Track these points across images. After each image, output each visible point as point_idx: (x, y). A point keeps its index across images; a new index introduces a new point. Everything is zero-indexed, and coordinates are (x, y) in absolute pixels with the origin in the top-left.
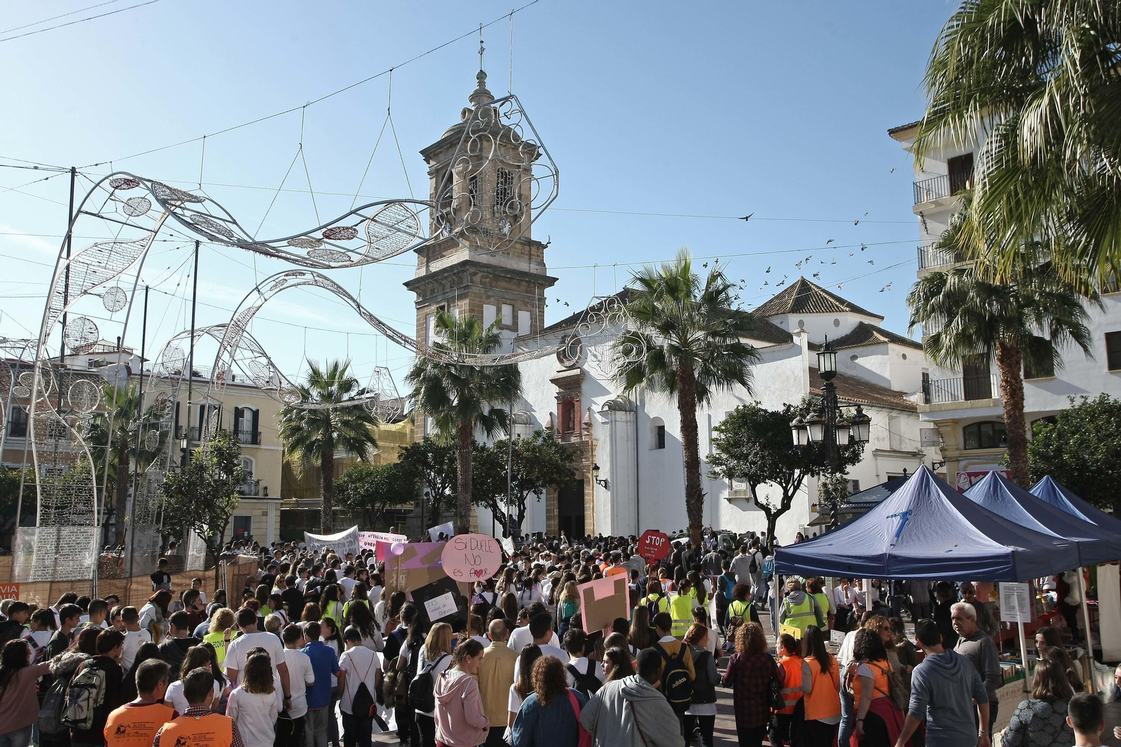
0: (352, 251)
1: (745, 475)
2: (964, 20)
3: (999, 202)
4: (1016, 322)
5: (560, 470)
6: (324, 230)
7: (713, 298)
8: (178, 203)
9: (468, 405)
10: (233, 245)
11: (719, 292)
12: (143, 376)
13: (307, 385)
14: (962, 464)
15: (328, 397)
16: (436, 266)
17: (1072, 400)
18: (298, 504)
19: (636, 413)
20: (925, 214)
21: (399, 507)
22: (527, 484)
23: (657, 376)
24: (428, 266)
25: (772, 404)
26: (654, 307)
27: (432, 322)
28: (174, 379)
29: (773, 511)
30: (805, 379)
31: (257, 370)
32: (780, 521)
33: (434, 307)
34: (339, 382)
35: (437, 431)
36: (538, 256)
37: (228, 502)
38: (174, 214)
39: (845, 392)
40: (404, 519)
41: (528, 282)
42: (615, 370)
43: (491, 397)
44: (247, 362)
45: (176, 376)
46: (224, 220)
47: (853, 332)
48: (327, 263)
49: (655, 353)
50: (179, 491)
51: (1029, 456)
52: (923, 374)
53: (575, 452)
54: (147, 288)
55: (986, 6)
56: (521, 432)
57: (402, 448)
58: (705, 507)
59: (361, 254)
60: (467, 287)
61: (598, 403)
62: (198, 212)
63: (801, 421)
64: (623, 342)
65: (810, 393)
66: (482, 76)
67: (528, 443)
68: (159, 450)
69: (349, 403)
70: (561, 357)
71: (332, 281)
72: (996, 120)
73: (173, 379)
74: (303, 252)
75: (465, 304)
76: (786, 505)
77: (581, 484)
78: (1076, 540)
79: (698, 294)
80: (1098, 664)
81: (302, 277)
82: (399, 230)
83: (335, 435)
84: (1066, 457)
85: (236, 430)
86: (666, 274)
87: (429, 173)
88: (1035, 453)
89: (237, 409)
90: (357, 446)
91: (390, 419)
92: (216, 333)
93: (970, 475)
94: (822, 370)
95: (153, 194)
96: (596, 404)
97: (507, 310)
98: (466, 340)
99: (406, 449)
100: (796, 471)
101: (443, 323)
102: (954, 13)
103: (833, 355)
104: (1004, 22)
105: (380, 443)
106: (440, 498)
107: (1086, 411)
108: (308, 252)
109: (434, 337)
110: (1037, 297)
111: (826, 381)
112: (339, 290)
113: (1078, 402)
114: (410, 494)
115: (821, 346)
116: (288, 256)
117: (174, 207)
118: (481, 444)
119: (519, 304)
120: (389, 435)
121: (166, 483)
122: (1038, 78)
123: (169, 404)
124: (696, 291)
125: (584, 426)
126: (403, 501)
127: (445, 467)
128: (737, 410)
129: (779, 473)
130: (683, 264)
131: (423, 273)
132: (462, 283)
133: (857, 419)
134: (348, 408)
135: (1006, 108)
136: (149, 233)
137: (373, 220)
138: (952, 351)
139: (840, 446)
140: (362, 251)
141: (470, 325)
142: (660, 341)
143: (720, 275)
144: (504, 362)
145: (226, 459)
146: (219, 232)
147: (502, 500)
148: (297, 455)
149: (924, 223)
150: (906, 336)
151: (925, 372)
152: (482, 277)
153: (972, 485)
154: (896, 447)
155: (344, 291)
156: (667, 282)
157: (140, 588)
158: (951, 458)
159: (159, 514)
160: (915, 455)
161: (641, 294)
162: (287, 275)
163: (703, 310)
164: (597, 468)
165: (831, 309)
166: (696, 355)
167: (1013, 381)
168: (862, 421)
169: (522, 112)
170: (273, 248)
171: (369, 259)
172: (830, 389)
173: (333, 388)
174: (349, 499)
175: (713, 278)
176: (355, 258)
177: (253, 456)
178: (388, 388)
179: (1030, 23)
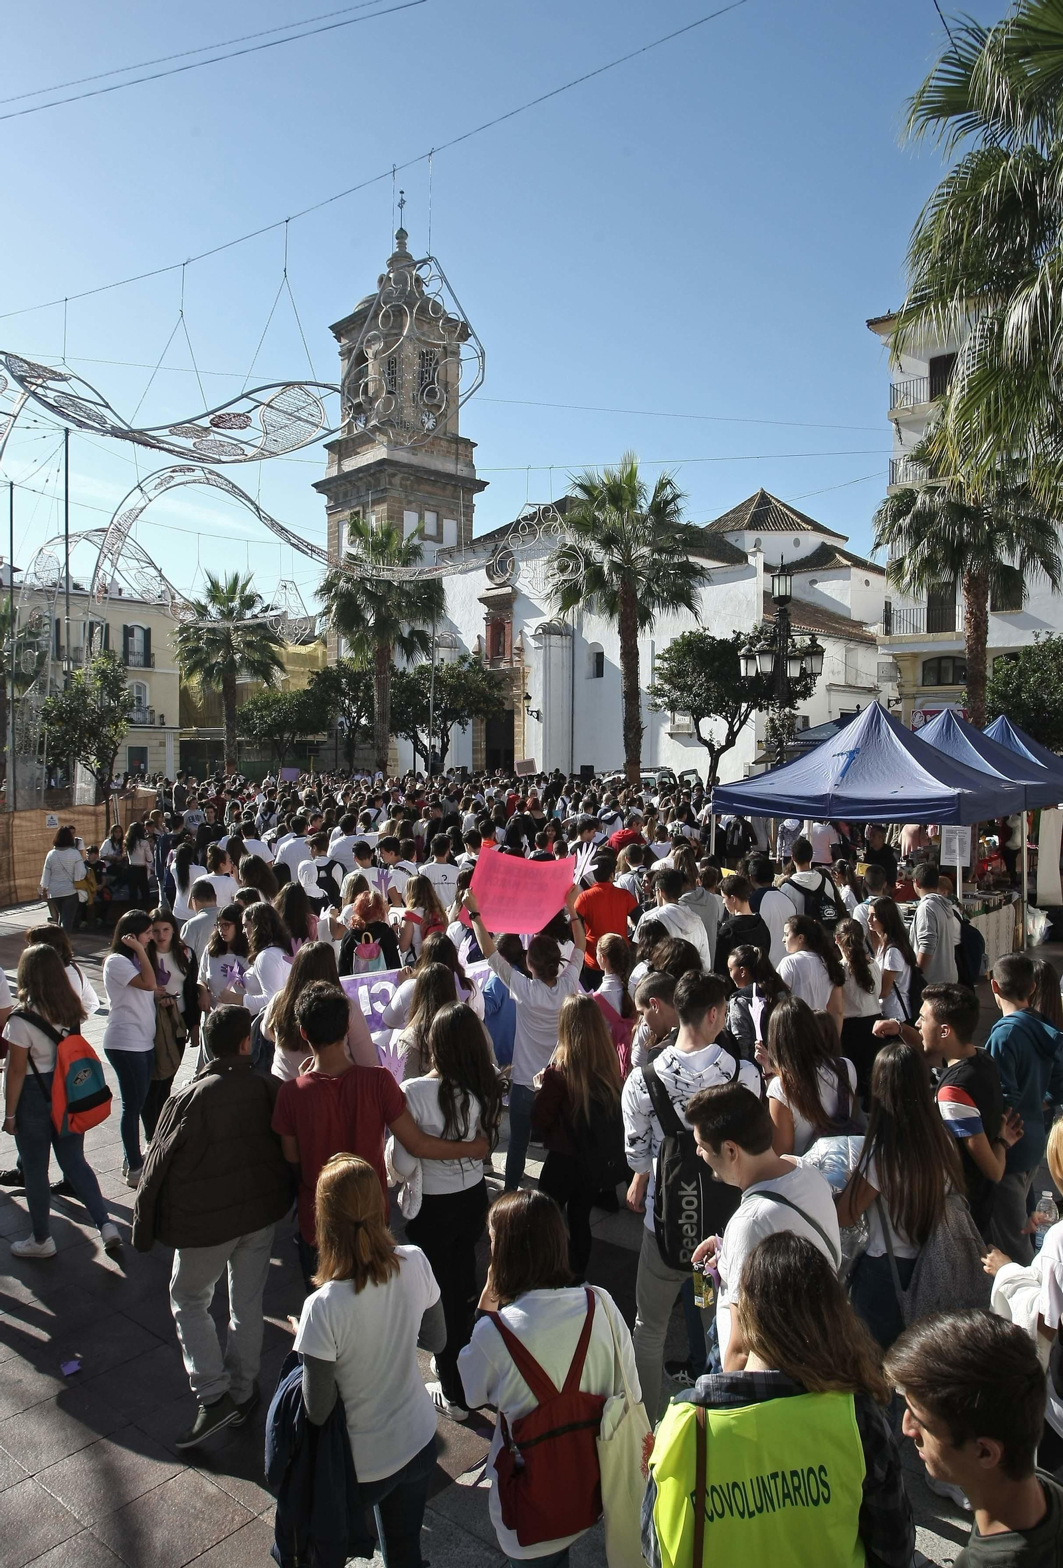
0: (245, 443)
1: (688, 708)
2: (955, 187)
3: (978, 409)
4: (988, 547)
5: (488, 700)
6: (212, 416)
7: (661, 508)
8: (40, 381)
9: (385, 625)
10: (107, 432)
11: (667, 503)
12: (13, 589)
13: (204, 601)
14: (919, 701)
15: (228, 615)
16: (350, 465)
17: (1037, 636)
18: (198, 733)
19: (573, 637)
20: (900, 421)
21: (310, 738)
22: (451, 714)
23: (597, 595)
24: (340, 465)
25: (721, 631)
26: (595, 518)
27: (346, 530)
28: (47, 592)
29: (717, 747)
30: (758, 604)
31: (145, 583)
32: (724, 758)
33: (347, 513)
34: (241, 597)
35: (351, 654)
36: (466, 456)
37: (115, 730)
38: (34, 394)
39: (802, 620)
40: (317, 751)
41: (455, 486)
42: (549, 588)
43: (412, 617)
44: (133, 572)
45: (54, 589)
46: (95, 403)
47: (814, 553)
48: (217, 457)
49: (594, 570)
50: (60, 718)
51: (989, 696)
52: (886, 602)
53: (504, 680)
54: (12, 484)
55: (981, 172)
56: (445, 657)
57: (312, 672)
58: (644, 742)
59: (256, 447)
60: (385, 490)
61: (531, 626)
62: (63, 393)
63: (750, 650)
64: (559, 557)
65: (764, 620)
66: (402, 235)
67: (452, 669)
68: (37, 673)
69: (251, 622)
70: (491, 573)
71: (226, 480)
72: (983, 313)
73: (50, 592)
74: (188, 443)
75: (382, 508)
76: (731, 741)
77: (510, 715)
78: (1025, 783)
79: (645, 504)
80: (1031, 908)
81: (192, 474)
82: (300, 419)
83: (237, 657)
84: (1024, 696)
85: (126, 652)
86: (609, 480)
87: (341, 354)
88: (994, 691)
89: (125, 627)
90: (262, 670)
91: (297, 641)
92: (96, 539)
93: (926, 713)
94: (776, 594)
95: (8, 370)
96: (529, 626)
97: (430, 518)
98: (383, 551)
99: (317, 674)
100: (743, 704)
101: (358, 530)
102: (946, 177)
103: (788, 578)
104: (1001, 192)
105: (288, 667)
106: (355, 729)
107: (1050, 648)
108: (194, 444)
109: (347, 548)
110: (1011, 521)
111: (778, 606)
112: (234, 490)
113: (1043, 638)
114: (322, 724)
115: (776, 568)
116: (171, 448)
117: (34, 387)
118: (401, 670)
119: (443, 511)
120: (298, 658)
121: (45, 710)
122: (1032, 264)
123: (46, 621)
124: (643, 500)
125: (516, 651)
126: (315, 731)
127: (361, 694)
128: (683, 636)
129: (725, 706)
130: (629, 469)
131: (334, 472)
132: (378, 484)
133: (810, 650)
134: (251, 626)
135: (995, 299)
136: (8, 418)
137: (268, 405)
138: (917, 577)
139: (791, 679)
140: (258, 443)
141: (388, 534)
142: (601, 556)
143: (669, 482)
144: (424, 577)
145: (112, 683)
146: (89, 418)
147: (423, 731)
148: (196, 679)
149: (899, 431)
150: (870, 560)
151: (888, 600)
152: (402, 479)
153: (926, 723)
154: (851, 682)
155: (241, 491)
156: (609, 489)
157: (24, 823)
158: (907, 695)
159: (42, 743)
160: (872, 691)
161: (581, 503)
162: (173, 471)
163: (649, 524)
164: (528, 698)
165: (792, 526)
166: (640, 574)
167: (978, 613)
168: (815, 651)
169: (443, 278)
170: (153, 438)
171: (265, 453)
172: (784, 615)
173: (233, 604)
174: (255, 728)
175: (662, 485)
176: (250, 452)
177: (147, 680)
178: (294, 604)
179: (1030, 196)
